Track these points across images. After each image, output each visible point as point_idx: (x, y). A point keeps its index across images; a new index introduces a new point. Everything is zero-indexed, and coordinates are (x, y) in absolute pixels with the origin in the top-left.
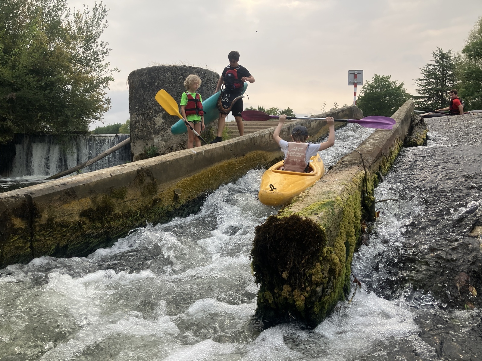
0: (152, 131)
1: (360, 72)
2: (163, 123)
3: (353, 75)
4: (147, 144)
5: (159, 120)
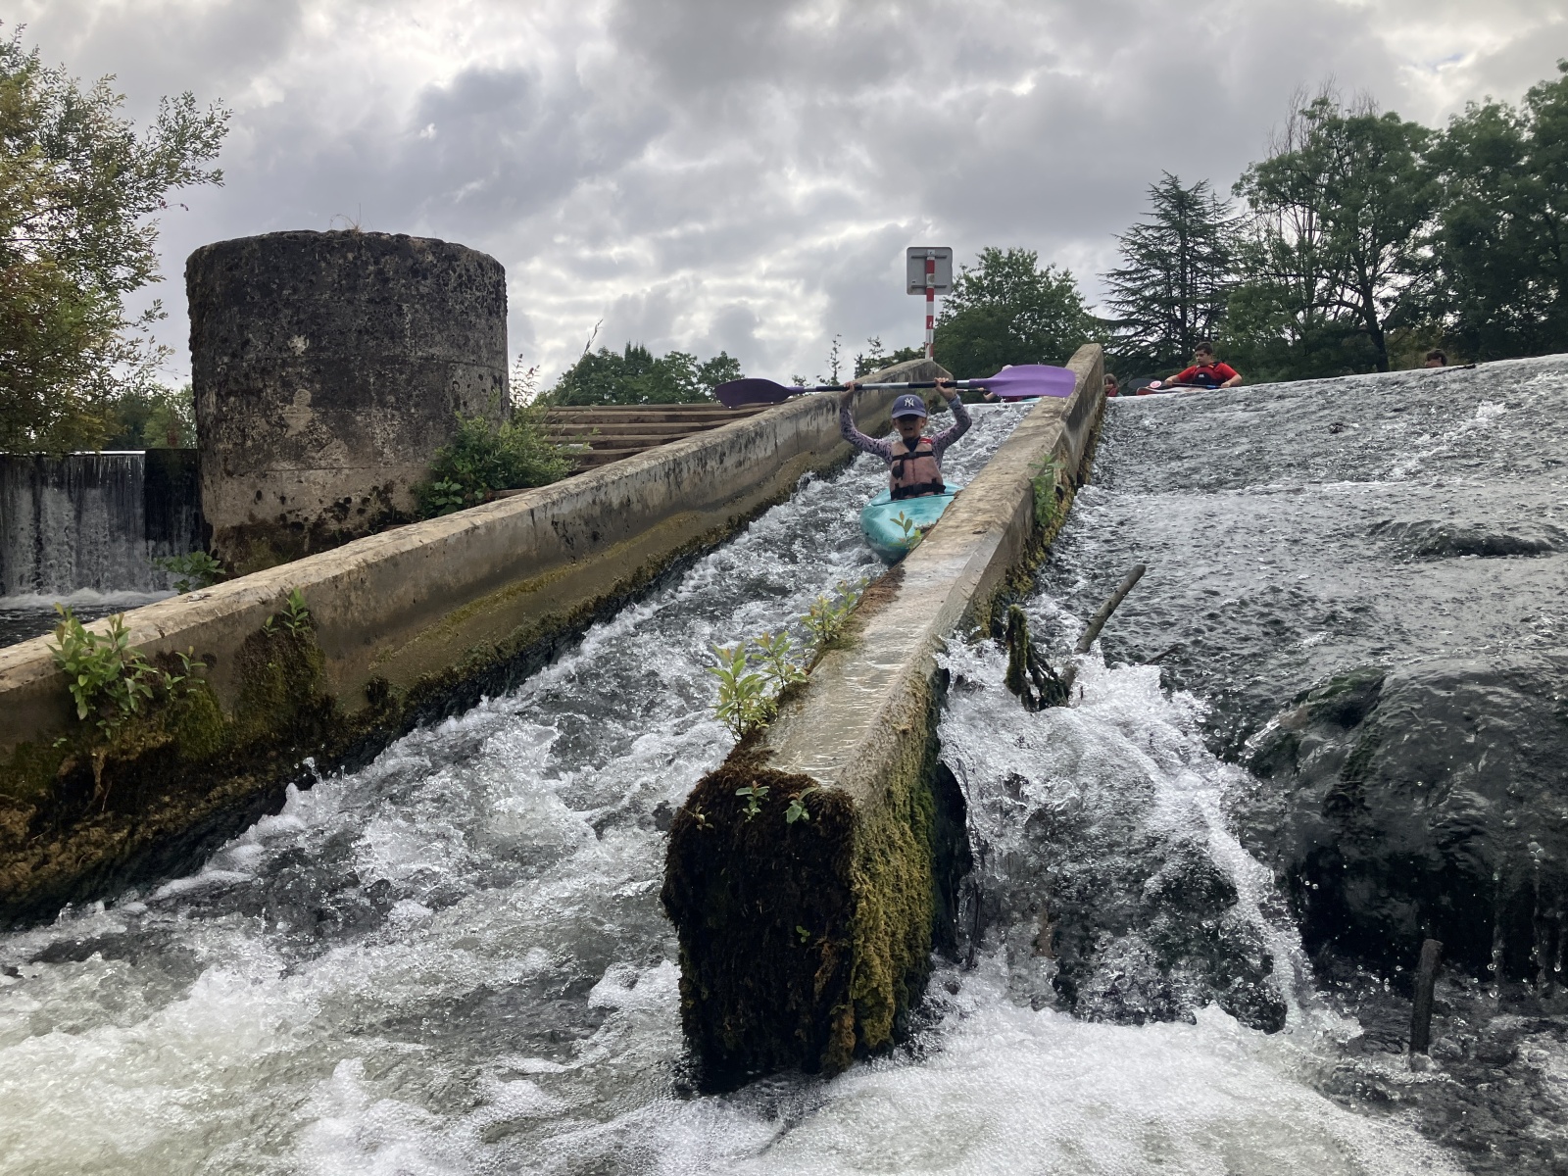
0: (276, 449)
1: (943, 254)
2: (313, 420)
3: (921, 264)
4: (259, 495)
5: (299, 415)
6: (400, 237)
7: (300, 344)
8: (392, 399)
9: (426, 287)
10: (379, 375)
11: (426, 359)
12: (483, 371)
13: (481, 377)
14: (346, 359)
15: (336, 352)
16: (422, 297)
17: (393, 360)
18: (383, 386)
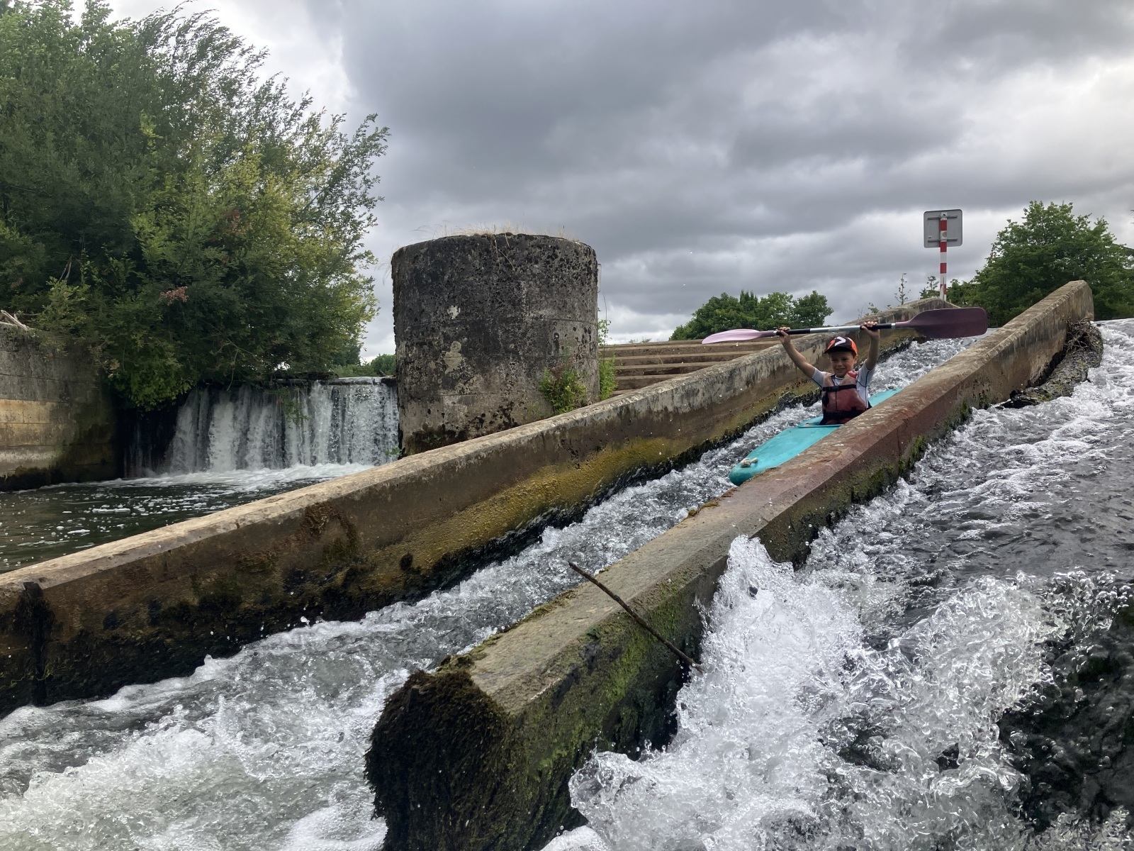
0: (440, 381)
1: (953, 215)
2: (462, 362)
3: (936, 224)
4: (429, 412)
5: (454, 358)
6: (520, 236)
7: (454, 311)
8: (512, 346)
9: (537, 268)
10: (507, 331)
11: (536, 318)
12: (577, 324)
13: (575, 329)
14: (483, 320)
15: (477, 316)
16: (534, 275)
17: (514, 320)
18: (507, 337)
